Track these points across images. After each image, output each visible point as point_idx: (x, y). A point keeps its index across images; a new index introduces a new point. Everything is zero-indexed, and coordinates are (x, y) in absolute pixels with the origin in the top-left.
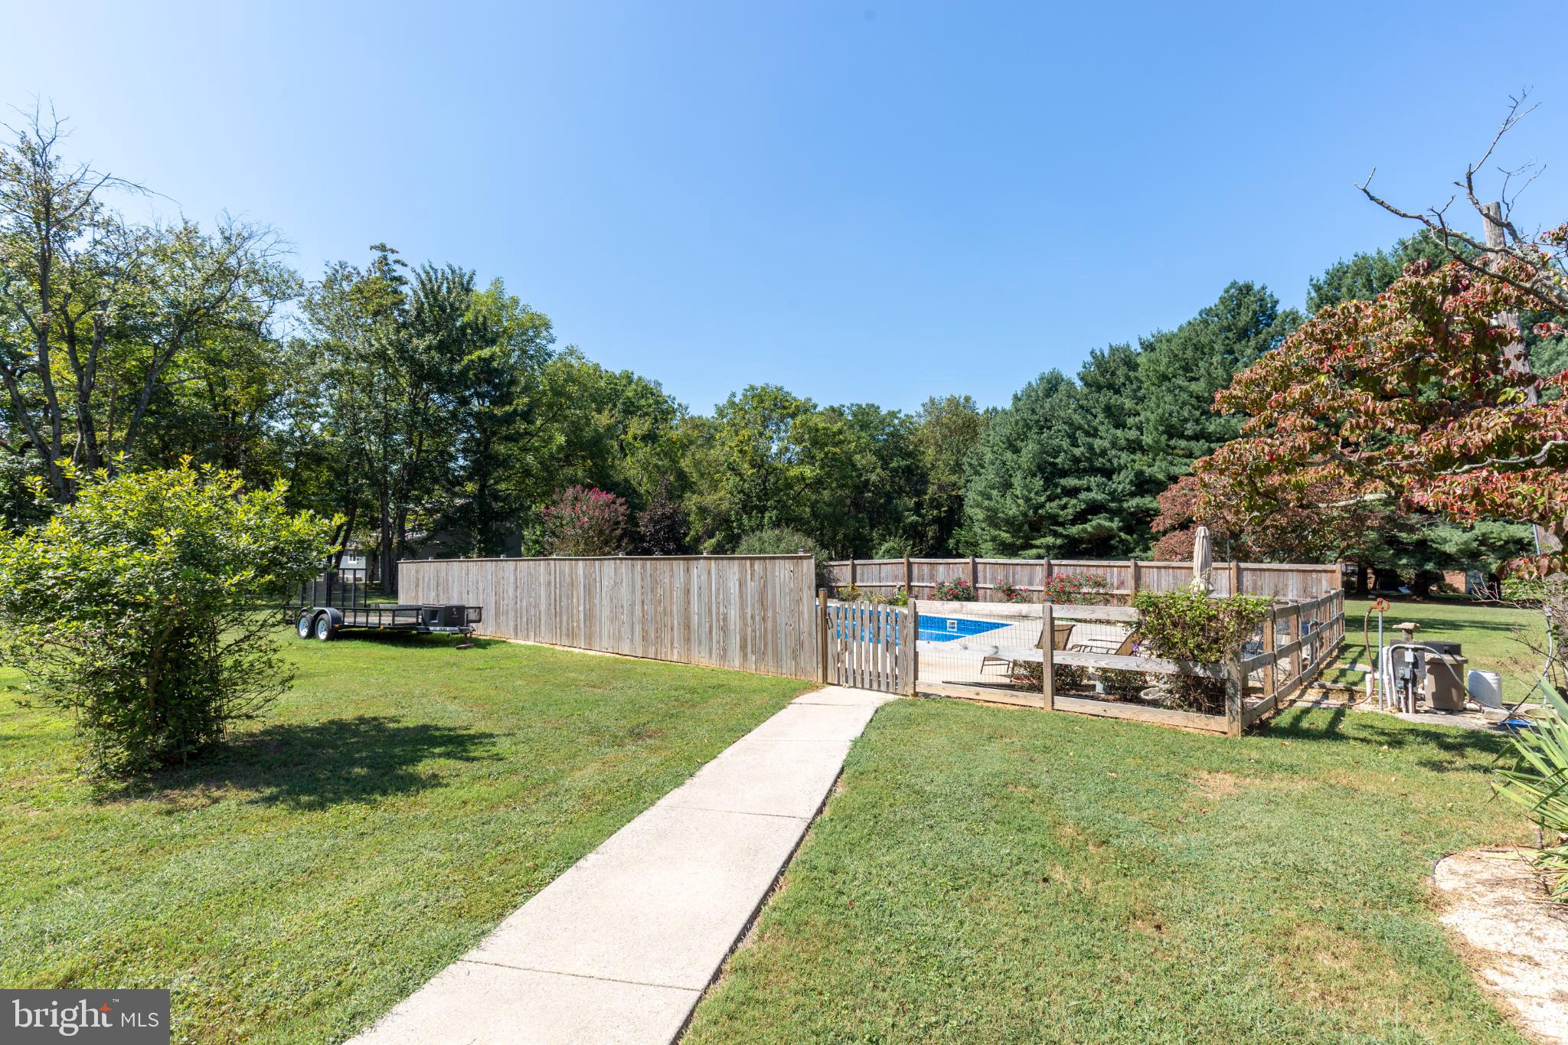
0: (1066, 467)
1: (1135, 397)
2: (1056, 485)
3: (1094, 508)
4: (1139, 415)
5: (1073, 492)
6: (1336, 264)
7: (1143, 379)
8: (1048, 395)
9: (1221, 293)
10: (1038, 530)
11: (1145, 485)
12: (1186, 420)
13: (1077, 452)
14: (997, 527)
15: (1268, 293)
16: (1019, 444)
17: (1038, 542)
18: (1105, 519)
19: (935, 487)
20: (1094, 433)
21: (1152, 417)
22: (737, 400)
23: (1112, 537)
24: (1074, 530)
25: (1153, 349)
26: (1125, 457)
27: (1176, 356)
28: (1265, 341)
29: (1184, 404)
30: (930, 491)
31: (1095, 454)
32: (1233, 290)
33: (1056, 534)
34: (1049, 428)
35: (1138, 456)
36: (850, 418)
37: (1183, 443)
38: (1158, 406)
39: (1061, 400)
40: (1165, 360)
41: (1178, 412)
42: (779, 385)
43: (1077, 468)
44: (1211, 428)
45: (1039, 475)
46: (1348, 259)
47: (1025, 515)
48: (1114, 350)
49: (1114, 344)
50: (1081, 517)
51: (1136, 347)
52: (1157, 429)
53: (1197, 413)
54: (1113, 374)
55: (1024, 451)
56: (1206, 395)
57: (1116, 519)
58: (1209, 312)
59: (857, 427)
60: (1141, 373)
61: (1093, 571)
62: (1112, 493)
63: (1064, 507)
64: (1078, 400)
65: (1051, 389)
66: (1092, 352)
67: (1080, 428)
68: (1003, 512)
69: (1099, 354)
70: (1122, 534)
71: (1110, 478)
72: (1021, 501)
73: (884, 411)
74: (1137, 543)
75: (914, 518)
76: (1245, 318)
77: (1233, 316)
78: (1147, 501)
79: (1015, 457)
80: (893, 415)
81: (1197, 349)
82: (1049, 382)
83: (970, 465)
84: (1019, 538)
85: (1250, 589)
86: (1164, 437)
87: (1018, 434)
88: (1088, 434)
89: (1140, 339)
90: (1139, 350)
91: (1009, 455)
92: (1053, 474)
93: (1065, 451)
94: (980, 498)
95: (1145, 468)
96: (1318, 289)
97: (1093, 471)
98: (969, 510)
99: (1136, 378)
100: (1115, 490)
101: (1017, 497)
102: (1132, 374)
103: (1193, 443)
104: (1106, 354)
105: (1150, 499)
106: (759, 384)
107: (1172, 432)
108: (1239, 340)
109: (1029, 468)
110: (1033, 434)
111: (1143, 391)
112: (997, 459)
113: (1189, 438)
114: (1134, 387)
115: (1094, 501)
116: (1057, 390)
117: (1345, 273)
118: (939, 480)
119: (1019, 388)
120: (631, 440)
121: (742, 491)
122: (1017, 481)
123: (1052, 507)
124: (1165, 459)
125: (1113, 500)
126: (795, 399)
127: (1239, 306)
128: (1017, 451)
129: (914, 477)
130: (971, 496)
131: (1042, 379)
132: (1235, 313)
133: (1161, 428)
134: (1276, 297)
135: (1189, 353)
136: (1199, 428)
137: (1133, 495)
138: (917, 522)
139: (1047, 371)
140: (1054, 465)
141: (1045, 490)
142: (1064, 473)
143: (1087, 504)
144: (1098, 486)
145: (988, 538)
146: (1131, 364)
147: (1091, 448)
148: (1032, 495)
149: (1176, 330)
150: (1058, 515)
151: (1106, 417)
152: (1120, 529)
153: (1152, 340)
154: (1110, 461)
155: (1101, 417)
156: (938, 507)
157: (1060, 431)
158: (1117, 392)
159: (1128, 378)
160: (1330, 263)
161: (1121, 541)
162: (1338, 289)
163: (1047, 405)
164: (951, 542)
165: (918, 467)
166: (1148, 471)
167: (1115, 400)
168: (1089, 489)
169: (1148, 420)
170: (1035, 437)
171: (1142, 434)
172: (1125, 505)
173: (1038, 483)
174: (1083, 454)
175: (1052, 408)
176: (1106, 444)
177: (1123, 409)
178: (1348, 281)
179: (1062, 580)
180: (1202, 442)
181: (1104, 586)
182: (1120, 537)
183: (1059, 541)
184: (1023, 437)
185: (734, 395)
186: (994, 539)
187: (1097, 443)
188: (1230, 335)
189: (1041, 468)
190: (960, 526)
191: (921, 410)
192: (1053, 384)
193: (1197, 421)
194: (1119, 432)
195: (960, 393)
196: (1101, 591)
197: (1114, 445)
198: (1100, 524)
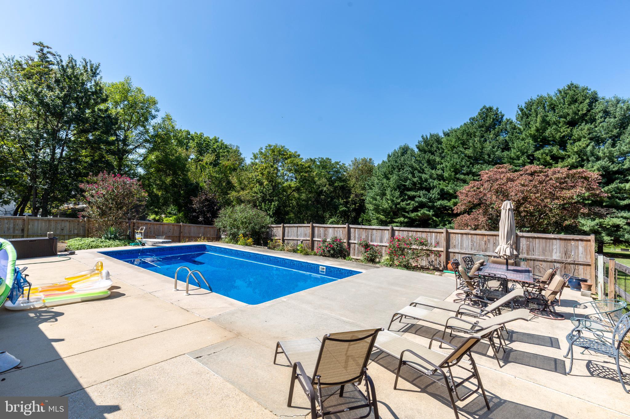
0: (410, 187)
1: (440, 156)
2: (406, 195)
3: (422, 205)
4: (442, 164)
5: (412, 198)
6: (529, 99)
7: (444, 148)
8: (403, 154)
9: (479, 111)
10: (397, 215)
11: (444, 195)
12: (464, 166)
13: (415, 180)
14: (378, 213)
15: (499, 111)
16: (390, 176)
17: (396, 220)
18: (427, 210)
19: (354, 195)
20: (422, 171)
21: (448, 165)
22: (263, 151)
23: (429, 219)
24: (413, 215)
25: (449, 136)
26: (436, 182)
27: (459, 138)
28: (498, 132)
29: (463, 159)
30: (351, 197)
31: (423, 181)
32: (484, 110)
33: (405, 217)
34: (403, 169)
35: (441, 182)
36: (318, 163)
37: (462, 177)
38: (451, 160)
39: (408, 158)
40: (454, 140)
41: (460, 163)
42: (283, 146)
43: (415, 187)
44: (474, 170)
45: (398, 190)
46: (535, 97)
47: (391, 208)
48: (432, 136)
49: (432, 133)
50: (415, 210)
51: (441, 135)
52: (450, 170)
53: (468, 163)
54: (431, 146)
55: (391, 179)
56: (472, 155)
57: (431, 211)
58: (473, 119)
59: (321, 168)
60: (444, 146)
61: (419, 234)
62: (430, 199)
63: (409, 204)
64: (416, 158)
65: (404, 152)
66: (422, 136)
67: (416, 169)
68: (381, 206)
69: (425, 137)
70: (434, 218)
71: (429, 192)
72: (389, 202)
73: (333, 162)
74: (440, 222)
75: (344, 208)
76: (489, 121)
77: (484, 121)
78: (445, 203)
79: (387, 182)
80: (337, 163)
81: (468, 135)
82: (403, 149)
83: (368, 185)
84: (388, 218)
85: (525, 251)
86: (453, 174)
87: (389, 171)
88: (419, 172)
89: (443, 131)
90: (443, 136)
91: (385, 181)
92: (404, 190)
93: (410, 179)
94: (371, 200)
95: (444, 187)
96: (522, 110)
97: (421, 189)
98: (367, 206)
99: (441, 148)
100: (431, 197)
101: (388, 199)
102: (439, 146)
103: (466, 176)
104: (428, 137)
105: (447, 202)
106: (273, 144)
107: (457, 171)
108: (486, 132)
109: (394, 187)
110: (395, 172)
111: (444, 154)
112: (379, 182)
113: (464, 174)
114: (440, 151)
115: (422, 202)
116: (407, 153)
117: (533, 103)
118: (356, 192)
119: (391, 152)
120: (204, 164)
121: (262, 192)
122: (388, 192)
123: (403, 204)
124: (453, 183)
125: (430, 202)
126: (290, 152)
127: (487, 116)
128: (388, 179)
129: (345, 190)
130: (368, 199)
131: (400, 148)
132: (485, 120)
133: (452, 170)
134: (503, 113)
135: (465, 137)
136: (469, 170)
137: (439, 199)
138: (345, 210)
139: (402, 144)
140: (405, 186)
141: (401, 197)
142: (409, 190)
143: (419, 204)
144: (423, 195)
145: (375, 218)
146: (439, 141)
147: (420, 178)
148: (395, 199)
149: (459, 127)
150: (406, 208)
151: (428, 165)
152: (433, 215)
153: (448, 132)
154: (429, 184)
155: (425, 165)
156: (355, 204)
157: (407, 171)
158: (433, 154)
159: (438, 148)
160: (527, 99)
161: (434, 221)
162: (530, 111)
163: (402, 159)
164: (360, 219)
165: (347, 186)
166: (445, 188)
167: (432, 157)
168: (420, 197)
169: (446, 166)
170: (396, 173)
171: (444, 172)
172: (435, 204)
173: (397, 193)
174: (417, 181)
175: (405, 160)
176: (427, 176)
177: (435, 161)
178: (534, 107)
179: (399, 240)
180: (470, 176)
181: (426, 245)
182: (433, 219)
183: (406, 220)
184: (391, 173)
185: (262, 149)
186: (377, 219)
187: (424, 176)
188: (483, 129)
189: (399, 187)
190: (364, 213)
191: (351, 163)
192: (405, 150)
193: (468, 167)
194: (433, 171)
195: (368, 157)
196: (424, 248)
197: (431, 177)
198: (424, 212)
